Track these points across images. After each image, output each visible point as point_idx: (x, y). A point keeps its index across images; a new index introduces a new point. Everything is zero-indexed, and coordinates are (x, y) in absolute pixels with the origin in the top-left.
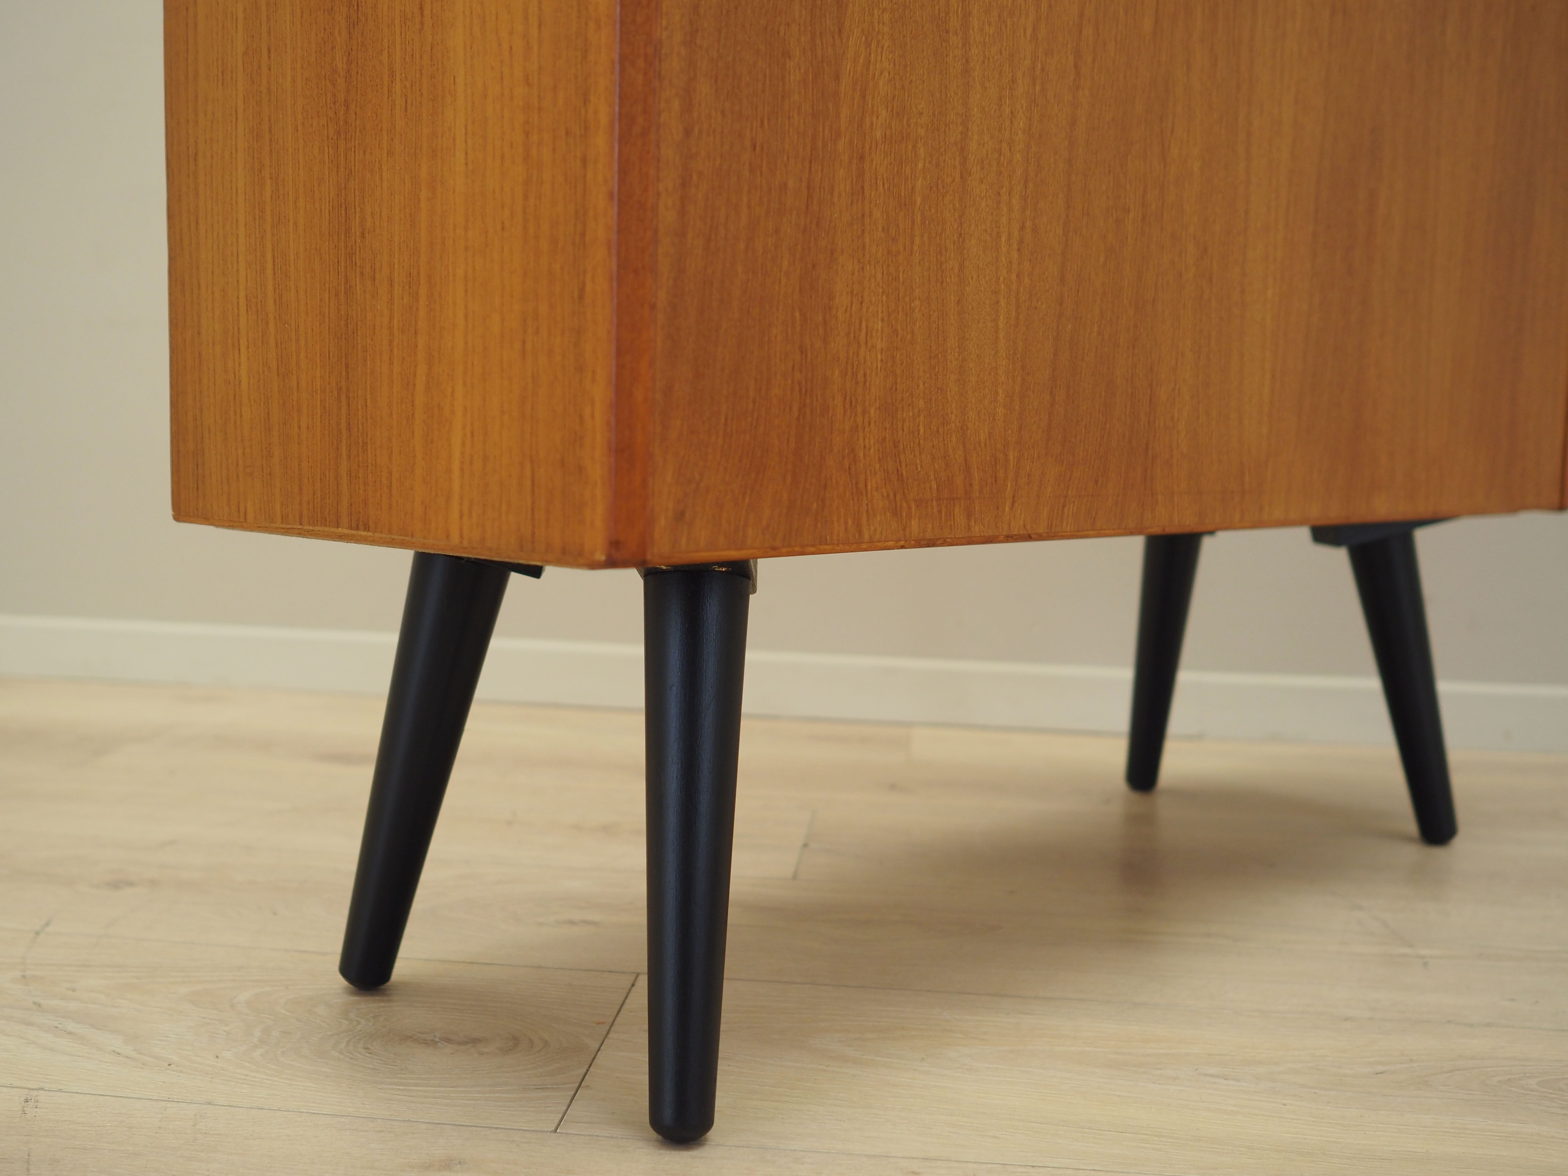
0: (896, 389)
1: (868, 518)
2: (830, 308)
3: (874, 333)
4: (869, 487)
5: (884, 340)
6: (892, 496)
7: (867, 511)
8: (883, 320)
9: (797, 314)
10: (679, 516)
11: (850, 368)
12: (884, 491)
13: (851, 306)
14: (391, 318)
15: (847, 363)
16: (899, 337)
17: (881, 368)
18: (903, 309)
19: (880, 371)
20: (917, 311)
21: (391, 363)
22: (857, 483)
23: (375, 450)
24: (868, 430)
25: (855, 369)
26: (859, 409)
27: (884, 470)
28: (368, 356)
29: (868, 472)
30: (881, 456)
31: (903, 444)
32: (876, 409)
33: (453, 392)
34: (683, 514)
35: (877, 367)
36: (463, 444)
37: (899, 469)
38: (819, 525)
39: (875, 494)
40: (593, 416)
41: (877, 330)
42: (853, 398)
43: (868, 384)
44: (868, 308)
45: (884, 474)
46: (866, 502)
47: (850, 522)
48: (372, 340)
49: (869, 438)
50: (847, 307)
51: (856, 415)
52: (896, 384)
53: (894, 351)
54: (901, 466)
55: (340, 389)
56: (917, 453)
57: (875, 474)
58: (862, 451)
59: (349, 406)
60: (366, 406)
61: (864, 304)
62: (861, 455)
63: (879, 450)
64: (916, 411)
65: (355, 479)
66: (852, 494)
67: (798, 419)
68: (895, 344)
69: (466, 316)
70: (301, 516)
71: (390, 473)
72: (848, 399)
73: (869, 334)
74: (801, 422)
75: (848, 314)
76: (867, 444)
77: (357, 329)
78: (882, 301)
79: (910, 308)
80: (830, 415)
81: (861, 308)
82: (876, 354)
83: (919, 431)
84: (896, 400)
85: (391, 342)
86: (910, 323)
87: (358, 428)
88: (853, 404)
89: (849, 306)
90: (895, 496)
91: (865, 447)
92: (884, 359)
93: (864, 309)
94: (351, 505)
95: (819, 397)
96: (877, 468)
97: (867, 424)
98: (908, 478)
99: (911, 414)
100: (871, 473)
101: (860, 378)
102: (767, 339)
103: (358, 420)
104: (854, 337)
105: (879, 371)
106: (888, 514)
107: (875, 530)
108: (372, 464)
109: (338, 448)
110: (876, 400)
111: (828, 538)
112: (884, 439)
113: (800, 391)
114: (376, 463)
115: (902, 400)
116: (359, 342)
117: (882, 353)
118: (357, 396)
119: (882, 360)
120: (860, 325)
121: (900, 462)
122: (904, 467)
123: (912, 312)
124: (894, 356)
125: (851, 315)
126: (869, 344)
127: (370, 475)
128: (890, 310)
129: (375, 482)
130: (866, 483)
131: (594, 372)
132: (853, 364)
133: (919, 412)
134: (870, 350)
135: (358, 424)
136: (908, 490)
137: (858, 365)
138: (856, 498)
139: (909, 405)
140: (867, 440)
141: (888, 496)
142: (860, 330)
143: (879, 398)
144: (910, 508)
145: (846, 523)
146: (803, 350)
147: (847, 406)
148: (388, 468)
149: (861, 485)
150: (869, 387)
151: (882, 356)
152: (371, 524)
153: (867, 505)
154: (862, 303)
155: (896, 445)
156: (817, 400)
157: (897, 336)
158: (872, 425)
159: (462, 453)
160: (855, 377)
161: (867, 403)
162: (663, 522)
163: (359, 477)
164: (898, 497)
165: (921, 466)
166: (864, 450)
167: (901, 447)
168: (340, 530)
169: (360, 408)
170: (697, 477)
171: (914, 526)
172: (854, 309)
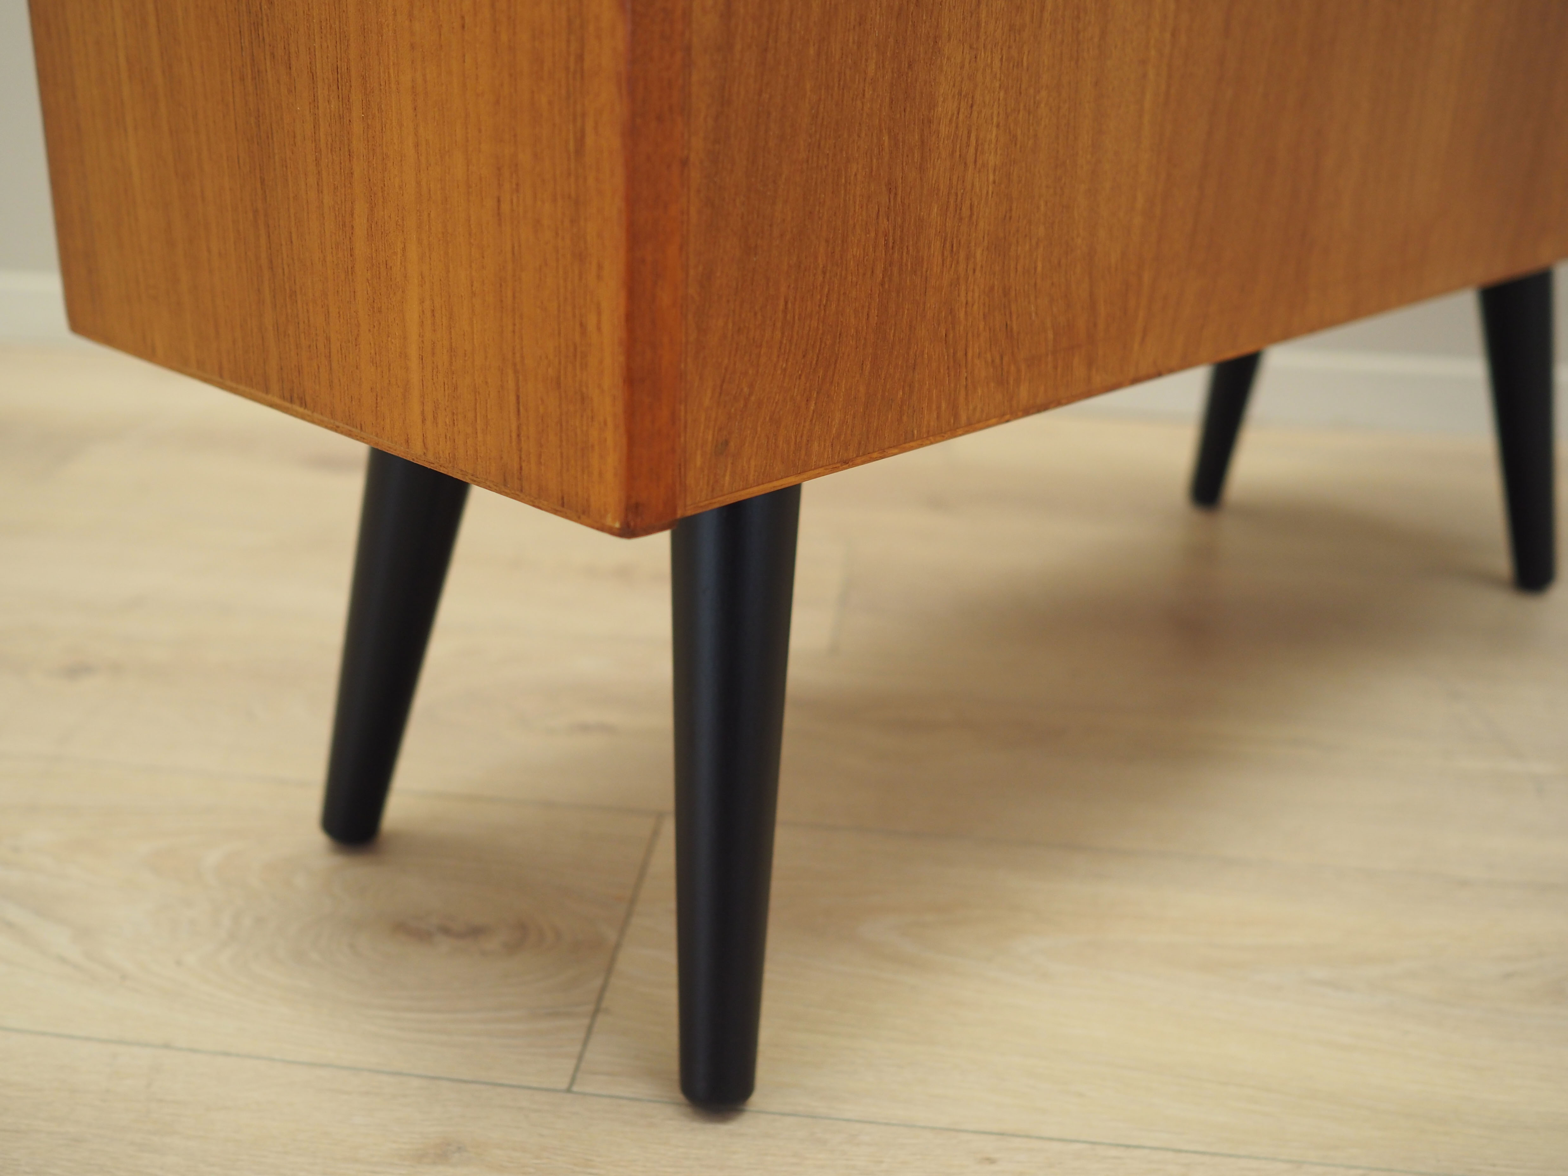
0: (1010, 218)
1: (967, 395)
2: (930, 121)
3: (986, 146)
4: (970, 355)
5: (999, 152)
6: (998, 361)
7: (966, 386)
8: (998, 126)
9: (886, 138)
10: (722, 448)
11: (952, 201)
12: (989, 356)
13: (958, 113)
14: (316, 126)
15: (949, 194)
16: (1018, 146)
17: (993, 193)
18: (1025, 106)
19: (992, 197)
20: (1042, 105)
21: (320, 191)
22: (955, 354)
23: (307, 304)
24: (973, 280)
25: (959, 200)
26: (962, 255)
27: (990, 329)
28: (289, 173)
29: (970, 335)
30: (987, 310)
31: (1016, 290)
32: (983, 250)
33: (404, 249)
34: (726, 443)
35: (987, 192)
36: (422, 324)
37: (1008, 323)
38: (905, 418)
39: (977, 361)
40: (599, 329)
41: (991, 141)
42: (955, 240)
43: (975, 217)
44: (980, 112)
45: (990, 333)
46: (965, 375)
47: (944, 405)
48: (293, 153)
49: (973, 291)
50: (953, 115)
51: (958, 263)
52: (1011, 210)
53: (1011, 166)
54: (1011, 320)
55: (256, 211)
56: (1032, 298)
57: (979, 335)
58: (964, 309)
59: (269, 237)
60: (292, 242)
61: (974, 108)
62: (962, 315)
63: (984, 304)
64: (1034, 242)
65: (285, 336)
66: (948, 368)
67: (882, 284)
68: (1013, 157)
69: (417, 145)
70: (221, 368)
71: (328, 339)
72: (948, 244)
73: (980, 148)
74: (887, 286)
75: (954, 125)
76: (970, 299)
77: (272, 134)
78: (999, 99)
79: (1035, 103)
80: (924, 270)
81: (971, 112)
82: (988, 174)
83: (1035, 269)
84: (1010, 232)
85: (317, 161)
86: (1033, 124)
87: (283, 269)
88: (955, 249)
89: (956, 113)
90: (1002, 358)
91: (967, 303)
92: (997, 181)
93: (975, 114)
94: (281, 369)
95: (911, 248)
96: (981, 327)
97: (970, 272)
98: (1019, 333)
99: (1027, 247)
100: (973, 336)
101: (966, 212)
102: (843, 181)
103: (282, 259)
104: (960, 156)
105: (990, 196)
106: (992, 385)
107: (975, 409)
108: (304, 322)
109: (259, 290)
110: (984, 237)
111: (916, 432)
112: (992, 289)
113: (886, 245)
114: (309, 321)
115: (1018, 231)
116: (276, 151)
117: (994, 171)
118: (279, 226)
119: (994, 182)
120: (969, 137)
121: (1011, 313)
122: (1014, 317)
123: (1037, 107)
124: (1010, 173)
125: (957, 127)
126: (980, 162)
127: (302, 336)
128: (1009, 110)
129: (310, 346)
130: (966, 350)
131: (600, 267)
132: (957, 194)
133: (1037, 243)
134: (979, 172)
135: (283, 264)
136: (1018, 348)
137: (963, 194)
138: (952, 374)
139: (1026, 236)
140: (970, 294)
141: (993, 361)
142: (968, 146)
143: (988, 234)
144: (1019, 371)
145: (939, 408)
146: (891, 188)
147: (947, 253)
148: (324, 332)
149: (960, 354)
150: (976, 222)
151: (994, 175)
152: (308, 399)
153: (966, 378)
154: (972, 106)
155: (1006, 293)
156: (908, 252)
157: (1016, 144)
158: (978, 273)
159: (421, 336)
160: (958, 212)
161: (973, 244)
162: (699, 461)
163: (289, 335)
164: (1006, 359)
165: (1036, 314)
166: (966, 308)
167: (1013, 294)
168: (269, 397)
169: (284, 243)
170: (746, 390)
171: (1024, 392)
172: (961, 116)
